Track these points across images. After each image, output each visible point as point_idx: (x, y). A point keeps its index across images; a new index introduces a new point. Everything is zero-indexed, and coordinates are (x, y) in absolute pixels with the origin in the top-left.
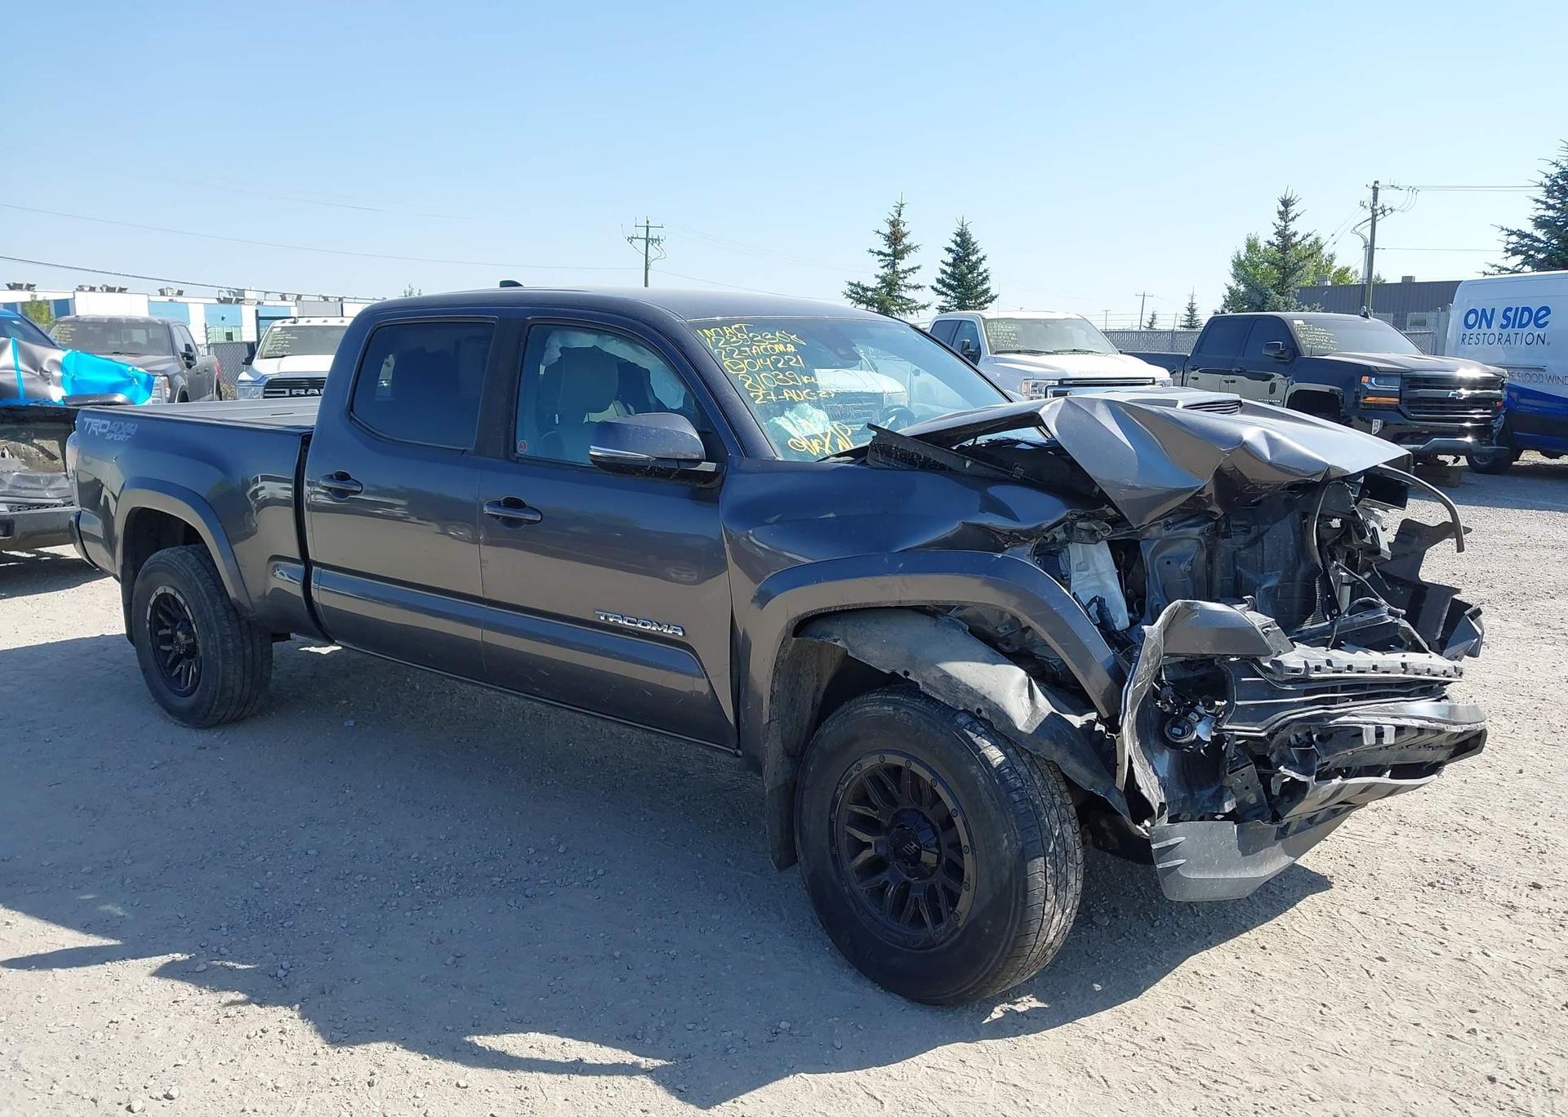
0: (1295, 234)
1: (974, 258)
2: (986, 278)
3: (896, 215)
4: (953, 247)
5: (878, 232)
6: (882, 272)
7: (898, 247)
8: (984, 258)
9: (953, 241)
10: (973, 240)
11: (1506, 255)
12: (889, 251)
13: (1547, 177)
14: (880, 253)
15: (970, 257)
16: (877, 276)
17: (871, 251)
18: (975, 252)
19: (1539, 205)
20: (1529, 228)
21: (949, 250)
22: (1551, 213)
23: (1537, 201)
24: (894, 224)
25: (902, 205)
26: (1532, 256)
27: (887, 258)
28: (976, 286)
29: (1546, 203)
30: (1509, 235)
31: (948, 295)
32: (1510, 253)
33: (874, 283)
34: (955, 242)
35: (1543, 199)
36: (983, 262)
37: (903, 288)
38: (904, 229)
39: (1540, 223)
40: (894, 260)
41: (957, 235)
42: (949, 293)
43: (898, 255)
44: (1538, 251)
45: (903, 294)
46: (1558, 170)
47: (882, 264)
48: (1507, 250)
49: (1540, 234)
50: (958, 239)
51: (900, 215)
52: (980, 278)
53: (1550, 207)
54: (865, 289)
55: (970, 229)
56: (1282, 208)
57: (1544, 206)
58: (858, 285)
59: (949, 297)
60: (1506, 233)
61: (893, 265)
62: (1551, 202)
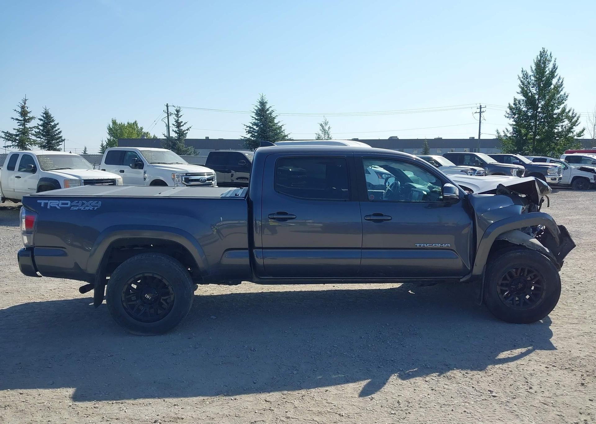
0: (182, 122)
1: (53, 124)
2: (60, 132)
3: (23, 104)
4: (43, 118)
5: (15, 110)
6: (17, 127)
7: (26, 118)
8: (58, 124)
9: (42, 116)
10: (52, 116)
11: (246, 133)
12: (21, 119)
13: (255, 110)
14: (17, 119)
15: (51, 123)
16: (14, 129)
17: (12, 118)
18: (53, 121)
19: (253, 118)
20: (251, 125)
21: (41, 120)
22: (256, 121)
23: (253, 117)
24: (23, 107)
25: (26, 100)
26: (254, 134)
27: (21, 122)
28: (55, 135)
29: (255, 118)
30: (247, 127)
31: (42, 138)
32: (247, 133)
33: (14, 132)
34: (43, 117)
35: (255, 117)
36: (57, 125)
37: (30, 135)
38: (28, 110)
39: (254, 124)
40: (24, 123)
41: (44, 114)
42: (42, 137)
43: (26, 121)
44: (256, 132)
45: (30, 137)
46: (257, 108)
47: (19, 124)
48: (247, 132)
49: (255, 127)
50: (44, 115)
51: (25, 104)
52: (57, 132)
53: (256, 119)
54: (12, 135)
55: (50, 112)
56: (176, 113)
57: (255, 119)
58: (7, 133)
59: (42, 139)
60: (246, 126)
61: (24, 125)
62: (257, 118)
